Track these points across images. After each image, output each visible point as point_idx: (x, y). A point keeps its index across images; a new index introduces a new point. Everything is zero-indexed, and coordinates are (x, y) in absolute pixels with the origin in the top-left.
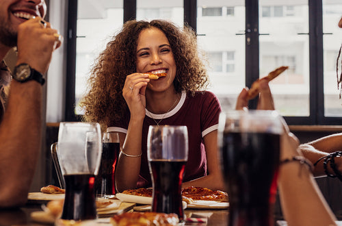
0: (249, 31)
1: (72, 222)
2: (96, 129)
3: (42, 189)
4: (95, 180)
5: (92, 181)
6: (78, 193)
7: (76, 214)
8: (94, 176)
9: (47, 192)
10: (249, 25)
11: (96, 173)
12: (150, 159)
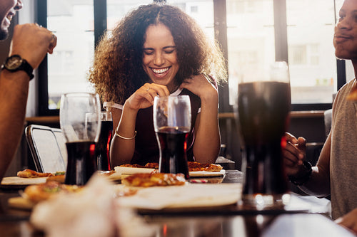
0: (218, 23)
1: (75, 187)
2: (96, 98)
3: (18, 173)
4: (96, 147)
5: (93, 148)
6: (80, 159)
7: (78, 179)
8: (94, 143)
9: (25, 177)
10: (217, 18)
11: (96, 140)
12: (156, 130)
